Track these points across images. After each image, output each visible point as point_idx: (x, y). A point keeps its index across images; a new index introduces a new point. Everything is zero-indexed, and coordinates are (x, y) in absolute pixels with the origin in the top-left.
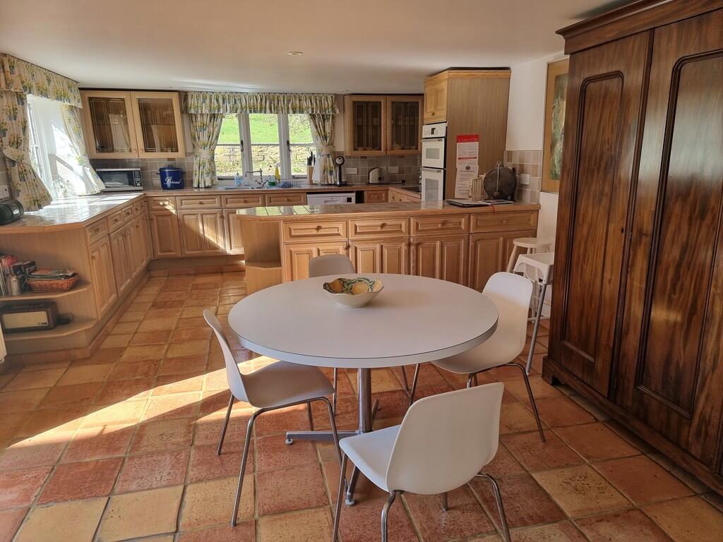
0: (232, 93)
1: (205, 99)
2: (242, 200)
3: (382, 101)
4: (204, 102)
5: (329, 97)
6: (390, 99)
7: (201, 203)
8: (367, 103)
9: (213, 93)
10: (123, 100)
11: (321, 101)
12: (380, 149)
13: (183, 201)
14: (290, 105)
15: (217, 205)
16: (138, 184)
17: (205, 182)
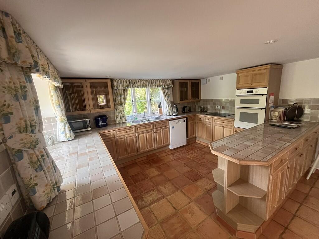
0: (133, 79)
1: (121, 82)
2: (145, 127)
3: (189, 82)
4: (121, 83)
5: (170, 80)
6: (191, 81)
7: (127, 132)
8: (184, 82)
9: (125, 79)
10: (81, 83)
11: (167, 82)
12: (188, 100)
13: (118, 133)
14: (156, 84)
15: (134, 131)
16: (89, 127)
17: (122, 121)
